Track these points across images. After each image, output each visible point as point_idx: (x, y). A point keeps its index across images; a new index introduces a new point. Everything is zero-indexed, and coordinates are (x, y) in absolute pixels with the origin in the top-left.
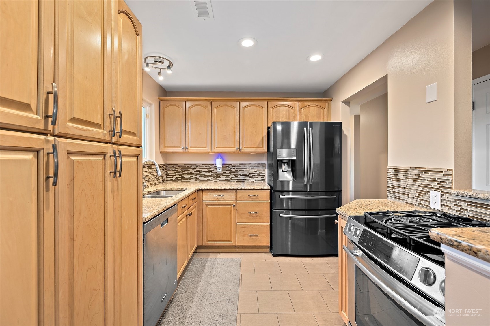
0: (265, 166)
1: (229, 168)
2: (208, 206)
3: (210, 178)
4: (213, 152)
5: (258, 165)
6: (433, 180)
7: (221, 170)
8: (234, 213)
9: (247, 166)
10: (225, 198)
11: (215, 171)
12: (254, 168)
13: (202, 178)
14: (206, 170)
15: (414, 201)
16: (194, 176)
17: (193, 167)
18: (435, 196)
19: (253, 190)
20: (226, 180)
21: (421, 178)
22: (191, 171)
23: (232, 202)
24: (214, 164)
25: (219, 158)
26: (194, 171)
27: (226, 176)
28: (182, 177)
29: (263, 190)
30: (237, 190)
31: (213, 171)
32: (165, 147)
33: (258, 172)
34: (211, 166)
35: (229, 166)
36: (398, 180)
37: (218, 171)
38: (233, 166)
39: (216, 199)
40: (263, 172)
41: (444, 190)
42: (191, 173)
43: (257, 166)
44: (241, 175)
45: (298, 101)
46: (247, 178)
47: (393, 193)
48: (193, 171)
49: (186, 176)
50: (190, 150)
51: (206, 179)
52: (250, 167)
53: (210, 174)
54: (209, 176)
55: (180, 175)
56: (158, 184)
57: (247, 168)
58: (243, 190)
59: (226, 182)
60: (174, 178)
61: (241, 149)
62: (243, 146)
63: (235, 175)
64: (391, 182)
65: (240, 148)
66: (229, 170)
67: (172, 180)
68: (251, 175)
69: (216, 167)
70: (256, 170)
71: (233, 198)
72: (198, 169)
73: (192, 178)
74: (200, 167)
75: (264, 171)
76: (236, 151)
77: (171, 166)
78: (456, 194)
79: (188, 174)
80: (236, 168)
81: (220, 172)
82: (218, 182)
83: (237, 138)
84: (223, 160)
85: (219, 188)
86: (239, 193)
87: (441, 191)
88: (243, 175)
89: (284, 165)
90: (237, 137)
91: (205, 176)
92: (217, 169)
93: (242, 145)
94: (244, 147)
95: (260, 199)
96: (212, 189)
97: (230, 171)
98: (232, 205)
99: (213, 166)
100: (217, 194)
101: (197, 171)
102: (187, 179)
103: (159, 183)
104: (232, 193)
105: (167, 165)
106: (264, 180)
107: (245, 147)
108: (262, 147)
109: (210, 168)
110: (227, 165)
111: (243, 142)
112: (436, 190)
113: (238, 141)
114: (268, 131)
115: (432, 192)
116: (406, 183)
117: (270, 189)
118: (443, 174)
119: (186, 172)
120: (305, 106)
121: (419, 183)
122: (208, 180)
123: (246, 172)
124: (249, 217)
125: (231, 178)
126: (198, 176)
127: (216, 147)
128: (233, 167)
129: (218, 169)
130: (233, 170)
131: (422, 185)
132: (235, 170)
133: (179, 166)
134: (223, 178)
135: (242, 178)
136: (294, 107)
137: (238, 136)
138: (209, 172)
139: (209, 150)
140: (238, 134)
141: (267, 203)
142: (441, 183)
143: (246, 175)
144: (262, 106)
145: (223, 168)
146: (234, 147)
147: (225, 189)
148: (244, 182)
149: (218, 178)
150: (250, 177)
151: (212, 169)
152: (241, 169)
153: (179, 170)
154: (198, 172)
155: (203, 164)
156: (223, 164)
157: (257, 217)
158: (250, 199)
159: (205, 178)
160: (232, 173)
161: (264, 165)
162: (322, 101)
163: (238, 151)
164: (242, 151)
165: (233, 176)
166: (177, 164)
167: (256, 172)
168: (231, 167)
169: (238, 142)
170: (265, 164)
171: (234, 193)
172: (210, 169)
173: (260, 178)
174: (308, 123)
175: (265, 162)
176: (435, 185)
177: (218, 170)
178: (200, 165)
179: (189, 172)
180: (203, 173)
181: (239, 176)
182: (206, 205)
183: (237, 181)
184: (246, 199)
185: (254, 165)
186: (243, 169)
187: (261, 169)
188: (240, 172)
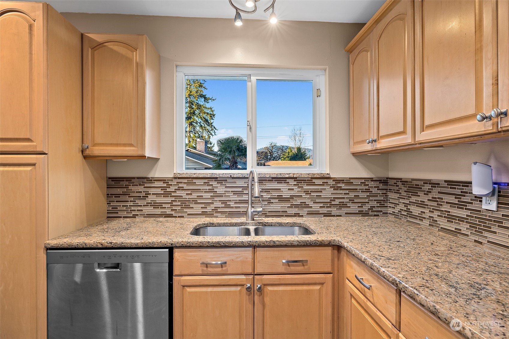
2: (353, 300)
3: (464, 227)
7: (493, 206)
10: (376, 298)
11: (476, 206)
13: (443, 223)
14: (452, 199)
16: (427, 213)
17: (427, 187)
22: (423, 198)
24: (466, 183)
26: (428, 200)
28: (408, 211)
31: (469, 206)
32: (355, 143)
34: (466, 189)
37: (484, 207)
39: (362, 289)
42: (422, 205)
49: (416, 210)
51: (452, 227)
53: (463, 213)
54: (461, 219)
55: (406, 205)
56: (340, 216)
60: (396, 210)
67: (393, 214)
72: (435, 194)
73: (423, 216)
74: (439, 189)
77: (392, 182)
79: (417, 204)
81: (490, 214)
82: (483, 247)
91: (451, 218)
96: (354, 256)
101: (434, 200)
102: (415, 217)
103: (346, 213)
104: (389, 292)
105: (385, 181)
119: (413, 199)
122: (457, 232)
126: (435, 215)
127: (425, 126)
129: (482, 200)
133: (404, 182)
134: (503, 236)
138: (461, 206)
147: (371, 268)
153: (404, 194)
154: (435, 204)
155: (446, 181)
159: (449, 224)
166: (401, 180)
171: (393, 296)
172: (464, 199)
177: (485, 205)
178: (439, 184)
179: (419, 199)
180: (445, 208)
182: (350, 294)
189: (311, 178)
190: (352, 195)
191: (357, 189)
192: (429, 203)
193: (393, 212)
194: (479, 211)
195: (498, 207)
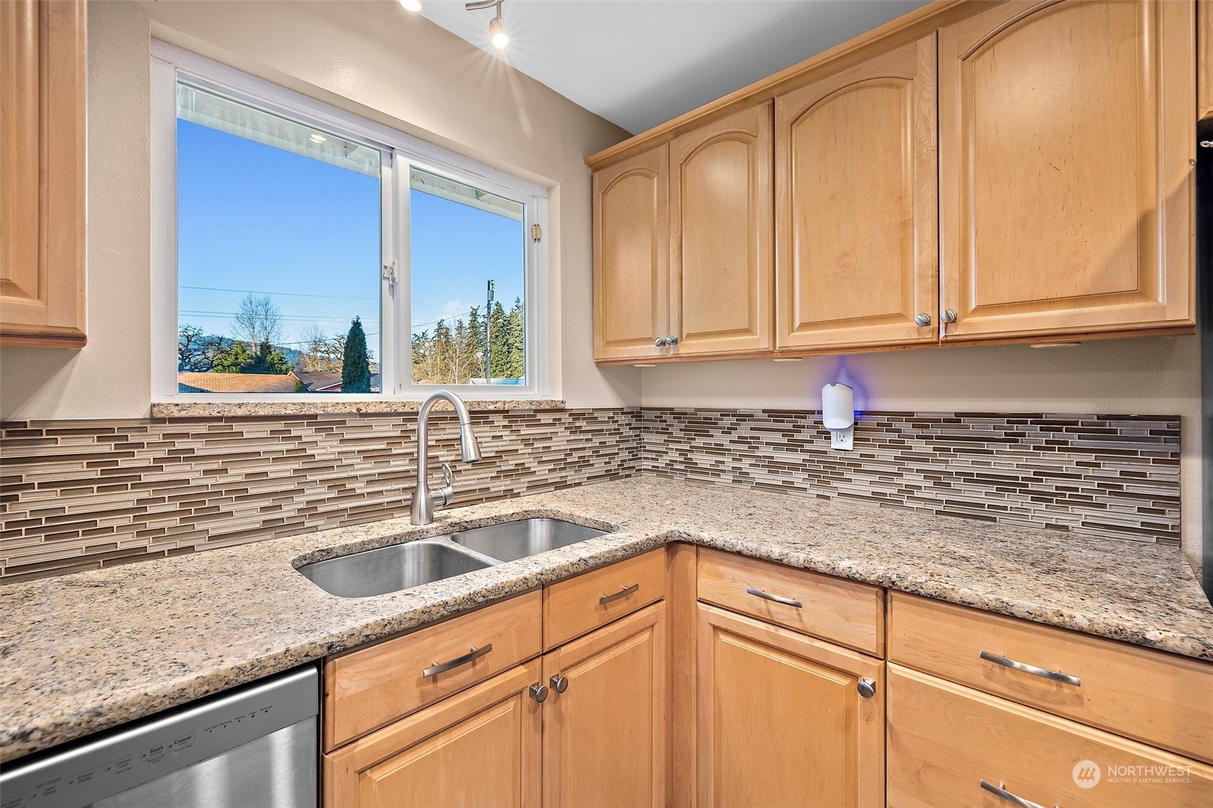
0: (1175, 435)
1: (895, 436)
2: (724, 638)
3: (798, 478)
4: (787, 353)
5: (1108, 425)
7: (848, 444)
8: (867, 734)
9: (1017, 429)
10: (809, 620)
11: (819, 445)
12: (1074, 440)
13: (761, 475)
14: (778, 438)
16: (729, 463)
17: (727, 422)
20: (876, 497)
22: (719, 438)
23: (858, 657)
24: (811, 413)
26: (731, 441)
27: (876, 478)
28: (688, 462)
31: (807, 446)
32: (608, 343)
33: (1112, 469)
34: (801, 422)
35: (896, 425)
37: (833, 446)
38: (920, 423)
39: (760, 610)
40: (1157, 472)
42: (719, 449)
44: (968, 478)
46: (1007, 500)
48: (725, 440)
49: (704, 460)
51: (778, 479)
52: (1034, 434)
53: (797, 458)
54: (794, 467)
55: (683, 452)
56: (580, 484)
57: (1012, 438)
58: (936, 600)
59: (874, 505)
60: (661, 463)
61: (952, 321)
62: (964, 301)
63: (928, 475)
65: (943, 315)
66: (894, 445)
67: (655, 470)
68: (1049, 485)
69: (821, 428)
70: (1091, 458)
71: (868, 633)
72: (744, 430)
73: (721, 467)
74: (753, 424)
76: (913, 337)
77: (652, 415)
79: (708, 450)
80: (937, 438)
81: (842, 455)
82: (832, 503)
83: (921, 256)
84: (860, 392)
86: (907, 617)
88: (985, 479)
90: (921, 252)
91: (774, 467)
92: (826, 436)
93: (955, 296)
94: (973, 306)
95: (1093, 712)
96: (739, 553)
97: (899, 453)
98: (855, 677)
99: (810, 420)
100: (767, 581)
101: (742, 440)
102: (704, 471)
103: (588, 478)
104: (853, 601)
105: (637, 414)
106: (1169, 535)
107: (982, 309)
108: (1145, 295)
109: (798, 428)
110: (884, 419)
111: (966, 273)
113: (933, 272)
119: (700, 441)
122: (787, 487)
123: (1004, 462)
125: (910, 489)
126: (745, 464)
127: (797, 324)
128: (919, 432)
129: (833, 435)
130: (920, 447)
132: (929, 449)
133: (679, 415)
134: (862, 484)
135: (978, 494)
138: (793, 446)
139: (765, 345)
140: (930, 233)
141: (1192, 782)
143: (1005, 484)
145: (861, 434)
146: (899, 317)
147: (806, 569)
148: (994, 520)
149: (834, 484)
150: (1040, 497)
151: (804, 435)
152: (975, 445)
153: (677, 433)
154: (746, 447)
155: (764, 411)
156: (857, 413)
159: (775, 477)
160: (910, 465)
161: (1163, 426)
163: (929, 337)
164: (959, 331)
165: (918, 480)
166: (671, 410)
167: (1090, 471)
168: (907, 427)
169: (930, 283)
170: (1178, 419)
171: (869, 604)
172: (797, 436)
173: (1126, 513)
175: (1178, 402)
177: (835, 444)
178: (752, 416)
179: (712, 441)
180: (764, 451)
181: (957, 484)
182: (711, 628)
183: (941, 508)
184: (960, 672)
185: (1076, 423)
186: (987, 446)
187: (1135, 453)
188: (962, 463)
189: (536, 411)
190: (596, 441)
191: (602, 430)
192: (733, 447)
193: (653, 466)
194: (826, 452)
195: (854, 445)
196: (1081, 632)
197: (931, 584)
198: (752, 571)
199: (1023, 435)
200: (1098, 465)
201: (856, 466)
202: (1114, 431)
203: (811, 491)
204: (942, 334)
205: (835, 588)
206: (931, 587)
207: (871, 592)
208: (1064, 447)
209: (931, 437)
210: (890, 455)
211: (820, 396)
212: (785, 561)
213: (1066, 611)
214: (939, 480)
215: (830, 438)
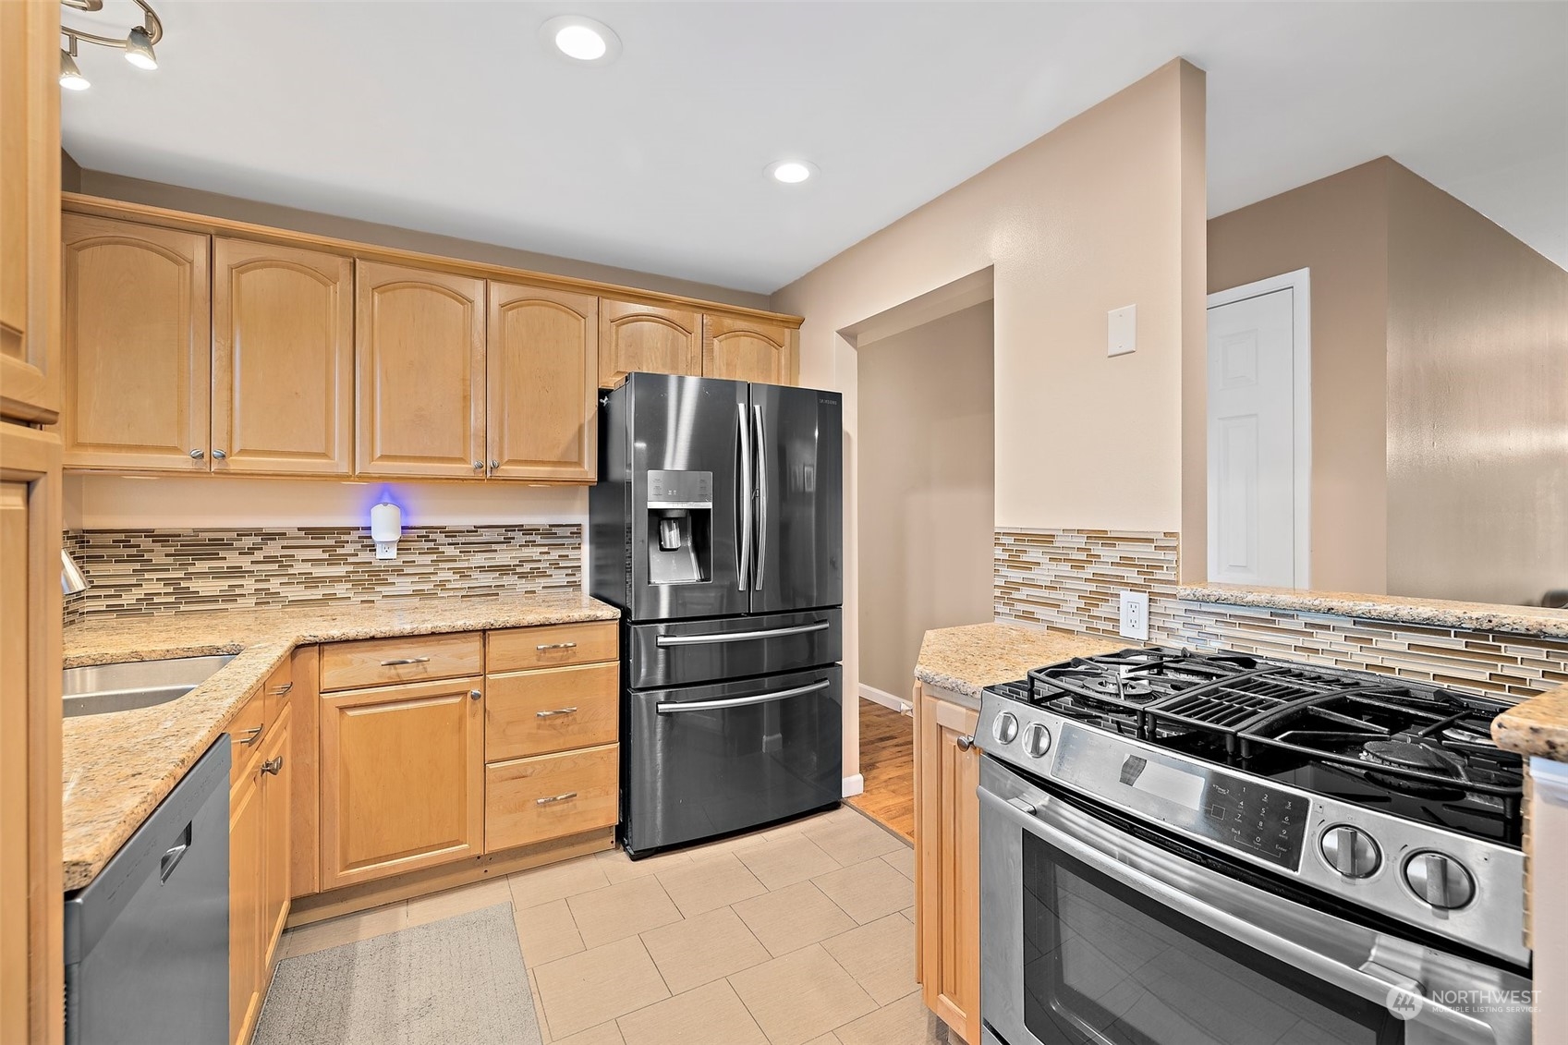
0: (579, 534)
1: (432, 545)
2: (351, 713)
3: (341, 589)
4: (361, 477)
5: (554, 530)
6: (1126, 562)
7: (393, 553)
8: (473, 724)
9: (510, 534)
10: (432, 670)
11: (364, 556)
12: (538, 539)
13: (298, 592)
14: (318, 554)
15: (1075, 623)
16: (249, 584)
17: (248, 542)
18: (1133, 607)
19: (555, 624)
20: (417, 593)
21: (1093, 558)
22: (233, 559)
23: (467, 680)
24: (358, 529)
25: (386, 504)
26: (252, 562)
27: (416, 578)
28: (181, 592)
29: (595, 621)
30: (490, 630)
31: (351, 560)
32: (79, 445)
33: (555, 554)
34: (344, 538)
35: (432, 536)
36: (1028, 566)
37: (379, 557)
38: (450, 533)
39: (390, 678)
40: (572, 553)
41: (1157, 588)
42: (236, 572)
43: (549, 532)
44: (482, 569)
45: (703, 311)
46: (506, 580)
47: (1010, 603)
48: (245, 562)
49: (207, 587)
50: (237, 463)
51: (317, 593)
52: (520, 538)
53: (340, 570)
54: (336, 580)
55: (168, 582)
57: (508, 541)
58: (514, 628)
59: (416, 601)
60: (128, 599)
61: (494, 467)
62: (501, 455)
63: (456, 571)
64: (1004, 571)
65: (490, 463)
66: (431, 551)
67: (116, 609)
68: (526, 568)
69: (367, 542)
70: (546, 549)
71: (474, 663)
72: (273, 549)
73: (238, 591)
74: (285, 543)
75: (576, 552)
76: (471, 475)
77: (109, 539)
78: (1191, 597)
79: (217, 575)
80: (462, 544)
81: (387, 563)
82: (377, 604)
83: (475, 421)
84: (405, 511)
85: (407, 628)
86: (496, 642)
87: (1148, 591)
88: (492, 569)
89: (671, 529)
90: (476, 419)
91: (312, 582)
92: (372, 548)
93: (496, 452)
94: (506, 459)
95: (580, 657)
96: (373, 638)
97: (434, 557)
98: (465, 693)
99: (354, 535)
100: (394, 653)
101: (269, 560)
102: (209, 600)
104: (465, 645)
105: (81, 538)
106: (576, 586)
107: (511, 462)
108: (579, 463)
109: (341, 544)
110: (424, 532)
111: (501, 438)
112: (1134, 587)
113: (483, 434)
114: (600, 405)
115: (1126, 595)
116: (1051, 573)
117: (619, 616)
118: (1153, 545)
119: (202, 566)
120: (726, 331)
121: (1089, 571)
122: (333, 597)
123: (504, 557)
124: (540, 731)
125: (442, 585)
127: (378, 454)
128: (450, 540)
129: (378, 548)
130: (450, 551)
131: (1099, 578)
132: (456, 552)
133: (161, 538)
134: (404, 585)
135: (488, 579)
136: (689, 329)
137: (482, 416)
138: (331, 562)
139: (344, 468)
140: (481, 408)
141: (609, 670)
142: (1149, 569)
143: (503, 570)
144: (581, 310)
145: (404, 545)
146: (461, 460)
147: (433, 634)
148: (497, 594)
149: (378, 589)
150: (522, 576)
151: (349, 549)
152: (487, 547)
154: (276, 566)
155: (299, 529)
156: (403, 528)
157: (570, 728)
158: (541, 663)
159: (314, 591)
160: (442, 565)
161: (575, 529)
162: (775, 323)
163: (481, 476)
164: (498, 473)
165: (449, 575)
166: (149, 533)
167: (546, 557)
168: (441, 538)
169: (481, 441)
170: (580, 525)
171: (475, 644)
172: (339, 551)
173: (560, 578)
174: (749, 385)
175: (582, 517)
176: (1131, 575)
177: (380, 554)
178: (285, 534)
179: (224, 564)
180: (298, 568)
181: (475, 574)
182: (338, 710)
183: (465, 594)
184: (525, 664)
185: (539, 530)
186: (494, 547)
187: (564, 545)
188: (479, 559)
192: (255, 568)
193: (107, 606)
194: (371, 563)
195: (398, 554)
196: (577, 622)
197: (512, 619)
198: (382, 649)
199: (514, 538)
200: (549, 553)
201: (399, 572)
202: (556, 534)
203: (354, 599)
204: (489, 475)
205: (452, 641)
206: (512, 621)
207: (476, 636)
208: (533, 543)
209: (458, 544)
210: (428, 559)
211: (369, 514)
212: (416, 633)
213: (570, 615)
214: (463, 574)
215: (375, 550)
